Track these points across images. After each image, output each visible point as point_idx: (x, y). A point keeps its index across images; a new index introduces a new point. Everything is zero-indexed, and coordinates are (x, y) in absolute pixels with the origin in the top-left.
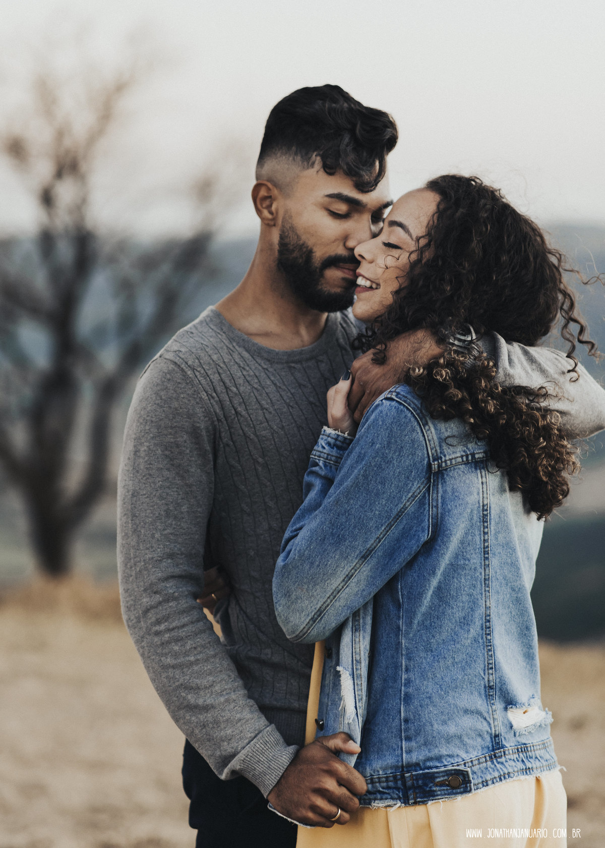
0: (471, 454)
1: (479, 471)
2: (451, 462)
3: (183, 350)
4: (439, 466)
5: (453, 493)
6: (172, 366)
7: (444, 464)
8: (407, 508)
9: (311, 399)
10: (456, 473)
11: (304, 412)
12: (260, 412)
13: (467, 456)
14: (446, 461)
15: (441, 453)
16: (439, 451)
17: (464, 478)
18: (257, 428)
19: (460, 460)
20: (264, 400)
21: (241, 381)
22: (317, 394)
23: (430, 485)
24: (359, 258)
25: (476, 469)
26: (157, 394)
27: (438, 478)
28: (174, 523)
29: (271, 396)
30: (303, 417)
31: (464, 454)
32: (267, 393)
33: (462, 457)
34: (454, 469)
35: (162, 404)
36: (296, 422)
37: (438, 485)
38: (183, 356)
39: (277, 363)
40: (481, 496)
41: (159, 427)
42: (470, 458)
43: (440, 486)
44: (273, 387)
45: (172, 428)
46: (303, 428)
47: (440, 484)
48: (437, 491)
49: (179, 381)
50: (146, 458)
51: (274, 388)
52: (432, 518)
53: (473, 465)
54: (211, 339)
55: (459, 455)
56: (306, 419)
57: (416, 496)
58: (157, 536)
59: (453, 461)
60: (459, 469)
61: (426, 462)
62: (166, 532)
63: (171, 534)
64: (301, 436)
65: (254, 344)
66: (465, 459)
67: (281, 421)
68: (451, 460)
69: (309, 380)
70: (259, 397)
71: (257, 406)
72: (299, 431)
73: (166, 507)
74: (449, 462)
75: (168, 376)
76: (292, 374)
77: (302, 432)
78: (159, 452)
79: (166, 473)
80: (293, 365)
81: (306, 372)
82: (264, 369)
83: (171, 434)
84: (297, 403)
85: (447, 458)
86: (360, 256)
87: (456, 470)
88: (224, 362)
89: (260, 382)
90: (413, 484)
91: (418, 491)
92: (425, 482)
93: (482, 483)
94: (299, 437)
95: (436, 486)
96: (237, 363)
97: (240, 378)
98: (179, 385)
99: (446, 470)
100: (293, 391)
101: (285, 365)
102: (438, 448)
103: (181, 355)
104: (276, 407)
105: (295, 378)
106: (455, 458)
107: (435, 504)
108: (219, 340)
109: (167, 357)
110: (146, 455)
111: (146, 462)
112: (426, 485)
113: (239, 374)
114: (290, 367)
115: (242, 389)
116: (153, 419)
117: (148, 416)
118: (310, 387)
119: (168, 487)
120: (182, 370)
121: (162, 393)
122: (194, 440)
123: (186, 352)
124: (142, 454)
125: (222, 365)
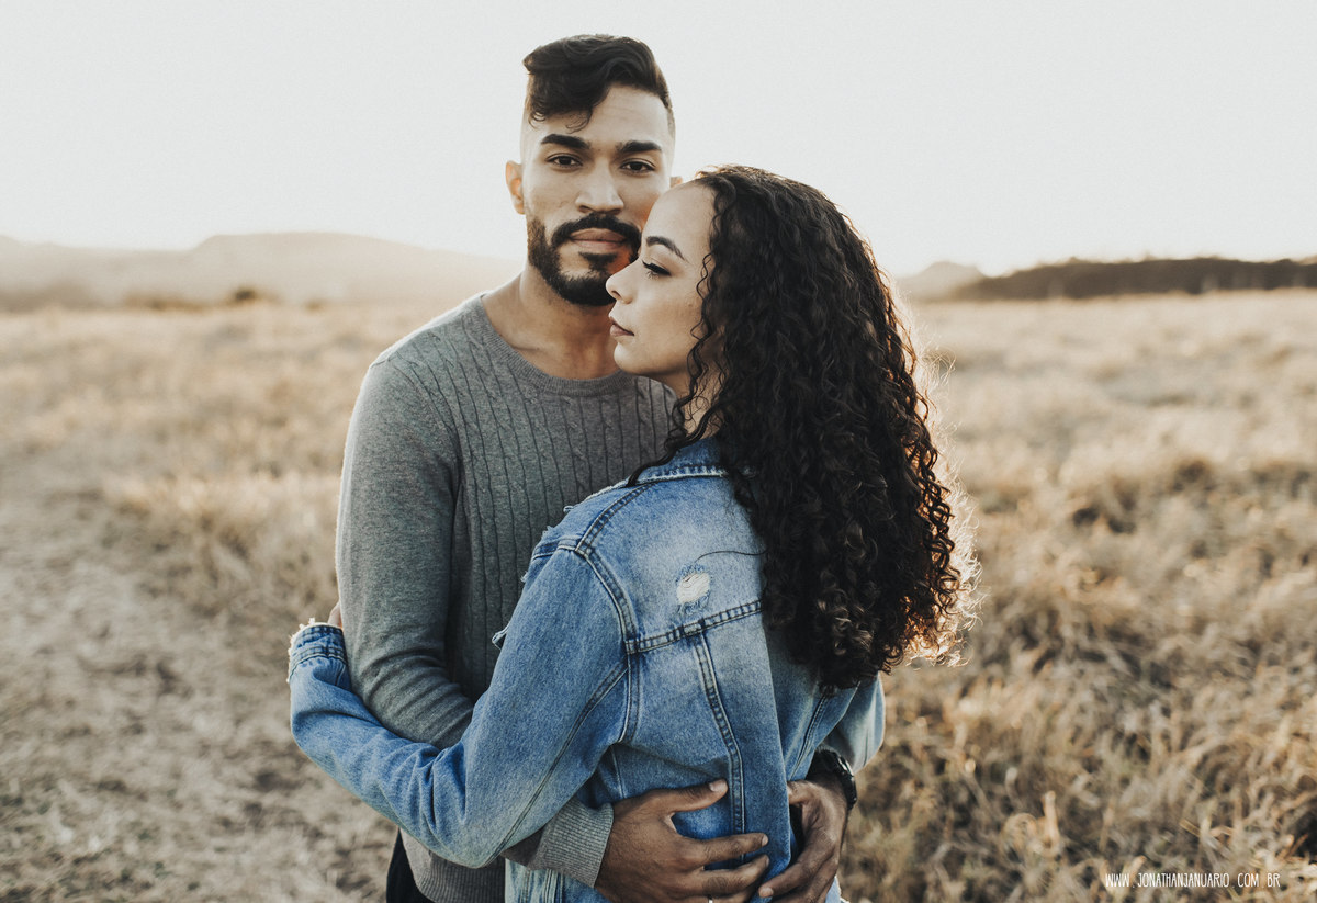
0: (679, 628)
1: (693, 648)
2: (652, 643)
3: (421, 364)
4: (636, 646)
5: (660, 684)
6: (403, 382)
7: (642, 645)
8: (598, 699)
9: (577, 450)
10: (661, 657)
11: (560, 466)
12: (501, 460)
13: (674, 632)
14: (645, 641)
15: (640, 629)
16: (637, 626)
17: (673, 662)
18: (493, 479)
19: (664, 639)
20: (510, 445)
21: (486, 417)
22: (587, 443)
23: (627, 673)
24: (613, 295)
25: (689, 646)
26: (380, 414)
27: (638, 663)
28: (407, 585)
29: (521, 440)
30: (556, 474)
31: (670, 630)
32: (516, 436)
33: (667, 635)
34: (659, 652)
35: (387, 430)
36: (543, 479)
37: (638, 673)
38: (419, 374)
39: (547, 393)
40: (701, 679)
41: (382, 460)
42: (678, 634)
43: (641, 674)
44: (527, 429)
45: (399, 462)
46: (551, 489)
47: (641, 671)
48: (638, 682)
49: (411, 403)
50: (368, 502)
51: (530, 430)
52: (629, 718)
53: (684, 642)
54: (461, 355)
55: (663, 632)
56: (559, 476)
57: (610, 685)
58: (384, 604)
59: (655, 641)
60: (666, 650)
61: (619, 641)
62: (394, 599)
63: (403, 601)
64: (546, 498)
65: (522, 363)
66: (671, 637)
67: (524, 476)
68: (651, 639)
69: (583, 424)
70: (504, 441)
71: (498, 452)
72: (545, 492)
73: (395, 566)
74: (648, 642)
75: (397, 394)
76: (562, 410)
77: (548, 493)
78: (383, 493)
79: (393, 521)
80: (567, 399)
81: (581, 412)
82: (524, 399)
83: (398, 470)
84: (554, 454)
85: (647, 637)
86: (614, 292)
87: (662, 654)
88: (469, 390)
89: (512, 420)
90: (603, 669)
91: (612, 678)
92: (621, 667)
93: (701, 663)
94: (543, 499)
95: (635, 673)
96: (487, 392)
97: (486, 412)
98: (412, 409)
99: (647, 652)
100: (554, 435)
101: (557, 397)
102: (636, 623)
103: (417, 369)
104: (522, 456)
105: (564, 417)
106: (657, 637)
107: (634, 699)
108: (471, 357)
109: (396, 364)
110: (368, 497)
111: (368, 505)
112: (622, 670)
113: (486, 407)
114: (562, 401)
115: (484, 427)
116: (376, 449)
117: (368, 444)
118: (581, 431)
119: (397, 540)
120: (417, 390)
121: (387, 415)
122: (426, 479)
123: (424, 369)
124: (363, 495)
125: (466, 394)
